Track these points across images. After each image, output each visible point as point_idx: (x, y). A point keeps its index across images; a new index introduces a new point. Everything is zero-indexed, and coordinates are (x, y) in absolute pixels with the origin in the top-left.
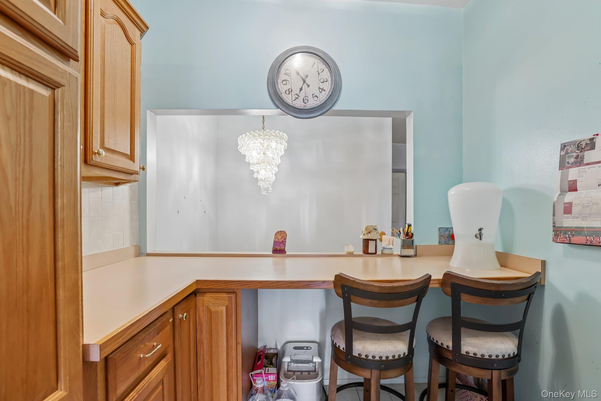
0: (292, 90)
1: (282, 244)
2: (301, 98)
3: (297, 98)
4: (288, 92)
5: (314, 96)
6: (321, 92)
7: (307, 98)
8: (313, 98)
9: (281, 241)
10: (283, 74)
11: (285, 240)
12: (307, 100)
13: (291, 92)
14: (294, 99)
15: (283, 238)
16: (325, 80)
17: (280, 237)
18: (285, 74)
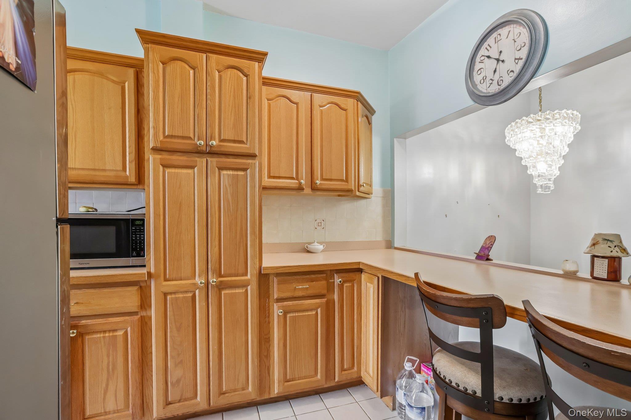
0: (486, 77)
1: (487, 250)
2: (495, 82)
3: (491, 84)
4: (482, 81)
5: (509, 72)
6: (517, 64)
7: (501, 78)
8: (509, 75)
9: (487, 246)
10: (478, 62)
11: (491, 246)
12: (501, 81)
13: (485, 80)
14: (488, 85)
15: (490, 244)
16: (523, 45)
17: (488, 242)
18: (480, 62)
